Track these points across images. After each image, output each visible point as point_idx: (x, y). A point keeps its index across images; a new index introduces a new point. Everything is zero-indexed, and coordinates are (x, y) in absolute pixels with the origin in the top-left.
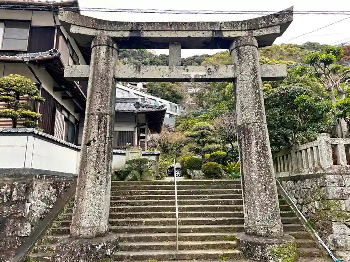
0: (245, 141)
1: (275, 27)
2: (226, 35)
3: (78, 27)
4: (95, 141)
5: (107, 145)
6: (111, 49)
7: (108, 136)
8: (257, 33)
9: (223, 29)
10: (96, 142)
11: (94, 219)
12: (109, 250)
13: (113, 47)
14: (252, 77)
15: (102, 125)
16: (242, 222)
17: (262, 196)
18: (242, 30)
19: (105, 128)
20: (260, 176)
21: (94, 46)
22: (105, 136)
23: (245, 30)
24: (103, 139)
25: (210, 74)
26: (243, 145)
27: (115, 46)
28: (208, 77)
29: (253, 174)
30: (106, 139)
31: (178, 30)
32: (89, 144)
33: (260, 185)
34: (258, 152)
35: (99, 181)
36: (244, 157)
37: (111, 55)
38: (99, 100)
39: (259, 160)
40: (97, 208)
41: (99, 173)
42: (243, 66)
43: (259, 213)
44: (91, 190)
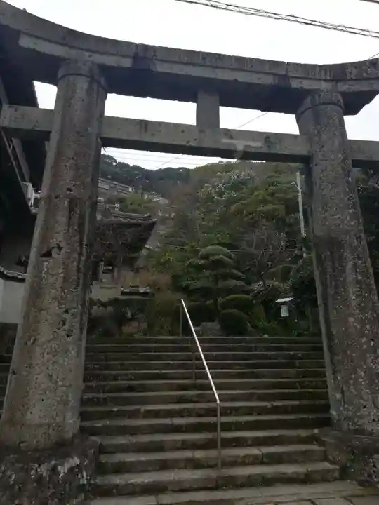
0: (333, 262)
1: (372, 81)
2: (295, 84)
3: (34, 40)
4: (60, 248)
5: (83, 258)
6: (95, 86)
7: (85, 242)
8: (343, 87)
9: (290, 74)
10: (63, 251)
11: (54, 408)
12: (85, 474)
13: (99, 83)
14: (340, 156)
15: (75, 220)
16: (327, 408)
17: (369, 361)
18: (320, 80)
19: (81, 225)
20: (363, 323)
21: (64, 76)
22: (81, 241)
23: (325, 80)
24: (77, 245)
25: (269, 147)
26: (329, 270)
27: (103, 81)
28: (265, 150)
29: (351, 320)
30: (81, 248)
31: (217, 67)
32: (48, 254)
33: (364, 340)
34: (358, 282)
35: (66, 327)
36: (331, 291)
37: (95, 96)
38: (71, 173)
39: (361, 295)
40: (60, 383)
41: (67, 311)
42: (324, 137)
43: (366, 392)
44: (49, 345)
